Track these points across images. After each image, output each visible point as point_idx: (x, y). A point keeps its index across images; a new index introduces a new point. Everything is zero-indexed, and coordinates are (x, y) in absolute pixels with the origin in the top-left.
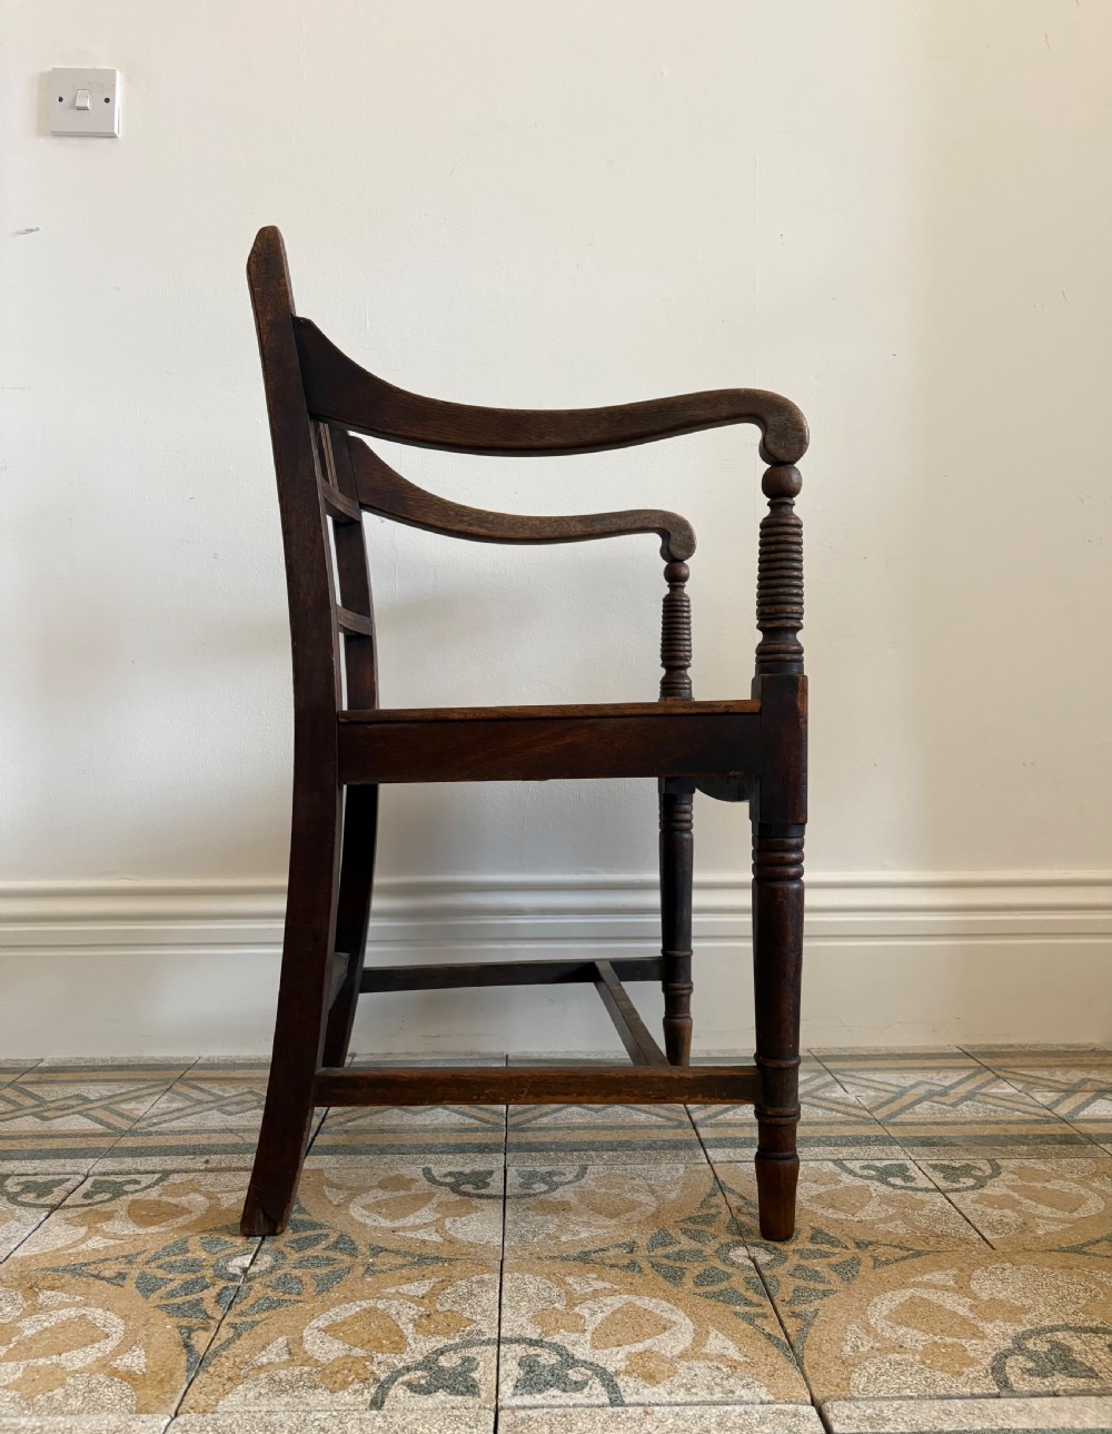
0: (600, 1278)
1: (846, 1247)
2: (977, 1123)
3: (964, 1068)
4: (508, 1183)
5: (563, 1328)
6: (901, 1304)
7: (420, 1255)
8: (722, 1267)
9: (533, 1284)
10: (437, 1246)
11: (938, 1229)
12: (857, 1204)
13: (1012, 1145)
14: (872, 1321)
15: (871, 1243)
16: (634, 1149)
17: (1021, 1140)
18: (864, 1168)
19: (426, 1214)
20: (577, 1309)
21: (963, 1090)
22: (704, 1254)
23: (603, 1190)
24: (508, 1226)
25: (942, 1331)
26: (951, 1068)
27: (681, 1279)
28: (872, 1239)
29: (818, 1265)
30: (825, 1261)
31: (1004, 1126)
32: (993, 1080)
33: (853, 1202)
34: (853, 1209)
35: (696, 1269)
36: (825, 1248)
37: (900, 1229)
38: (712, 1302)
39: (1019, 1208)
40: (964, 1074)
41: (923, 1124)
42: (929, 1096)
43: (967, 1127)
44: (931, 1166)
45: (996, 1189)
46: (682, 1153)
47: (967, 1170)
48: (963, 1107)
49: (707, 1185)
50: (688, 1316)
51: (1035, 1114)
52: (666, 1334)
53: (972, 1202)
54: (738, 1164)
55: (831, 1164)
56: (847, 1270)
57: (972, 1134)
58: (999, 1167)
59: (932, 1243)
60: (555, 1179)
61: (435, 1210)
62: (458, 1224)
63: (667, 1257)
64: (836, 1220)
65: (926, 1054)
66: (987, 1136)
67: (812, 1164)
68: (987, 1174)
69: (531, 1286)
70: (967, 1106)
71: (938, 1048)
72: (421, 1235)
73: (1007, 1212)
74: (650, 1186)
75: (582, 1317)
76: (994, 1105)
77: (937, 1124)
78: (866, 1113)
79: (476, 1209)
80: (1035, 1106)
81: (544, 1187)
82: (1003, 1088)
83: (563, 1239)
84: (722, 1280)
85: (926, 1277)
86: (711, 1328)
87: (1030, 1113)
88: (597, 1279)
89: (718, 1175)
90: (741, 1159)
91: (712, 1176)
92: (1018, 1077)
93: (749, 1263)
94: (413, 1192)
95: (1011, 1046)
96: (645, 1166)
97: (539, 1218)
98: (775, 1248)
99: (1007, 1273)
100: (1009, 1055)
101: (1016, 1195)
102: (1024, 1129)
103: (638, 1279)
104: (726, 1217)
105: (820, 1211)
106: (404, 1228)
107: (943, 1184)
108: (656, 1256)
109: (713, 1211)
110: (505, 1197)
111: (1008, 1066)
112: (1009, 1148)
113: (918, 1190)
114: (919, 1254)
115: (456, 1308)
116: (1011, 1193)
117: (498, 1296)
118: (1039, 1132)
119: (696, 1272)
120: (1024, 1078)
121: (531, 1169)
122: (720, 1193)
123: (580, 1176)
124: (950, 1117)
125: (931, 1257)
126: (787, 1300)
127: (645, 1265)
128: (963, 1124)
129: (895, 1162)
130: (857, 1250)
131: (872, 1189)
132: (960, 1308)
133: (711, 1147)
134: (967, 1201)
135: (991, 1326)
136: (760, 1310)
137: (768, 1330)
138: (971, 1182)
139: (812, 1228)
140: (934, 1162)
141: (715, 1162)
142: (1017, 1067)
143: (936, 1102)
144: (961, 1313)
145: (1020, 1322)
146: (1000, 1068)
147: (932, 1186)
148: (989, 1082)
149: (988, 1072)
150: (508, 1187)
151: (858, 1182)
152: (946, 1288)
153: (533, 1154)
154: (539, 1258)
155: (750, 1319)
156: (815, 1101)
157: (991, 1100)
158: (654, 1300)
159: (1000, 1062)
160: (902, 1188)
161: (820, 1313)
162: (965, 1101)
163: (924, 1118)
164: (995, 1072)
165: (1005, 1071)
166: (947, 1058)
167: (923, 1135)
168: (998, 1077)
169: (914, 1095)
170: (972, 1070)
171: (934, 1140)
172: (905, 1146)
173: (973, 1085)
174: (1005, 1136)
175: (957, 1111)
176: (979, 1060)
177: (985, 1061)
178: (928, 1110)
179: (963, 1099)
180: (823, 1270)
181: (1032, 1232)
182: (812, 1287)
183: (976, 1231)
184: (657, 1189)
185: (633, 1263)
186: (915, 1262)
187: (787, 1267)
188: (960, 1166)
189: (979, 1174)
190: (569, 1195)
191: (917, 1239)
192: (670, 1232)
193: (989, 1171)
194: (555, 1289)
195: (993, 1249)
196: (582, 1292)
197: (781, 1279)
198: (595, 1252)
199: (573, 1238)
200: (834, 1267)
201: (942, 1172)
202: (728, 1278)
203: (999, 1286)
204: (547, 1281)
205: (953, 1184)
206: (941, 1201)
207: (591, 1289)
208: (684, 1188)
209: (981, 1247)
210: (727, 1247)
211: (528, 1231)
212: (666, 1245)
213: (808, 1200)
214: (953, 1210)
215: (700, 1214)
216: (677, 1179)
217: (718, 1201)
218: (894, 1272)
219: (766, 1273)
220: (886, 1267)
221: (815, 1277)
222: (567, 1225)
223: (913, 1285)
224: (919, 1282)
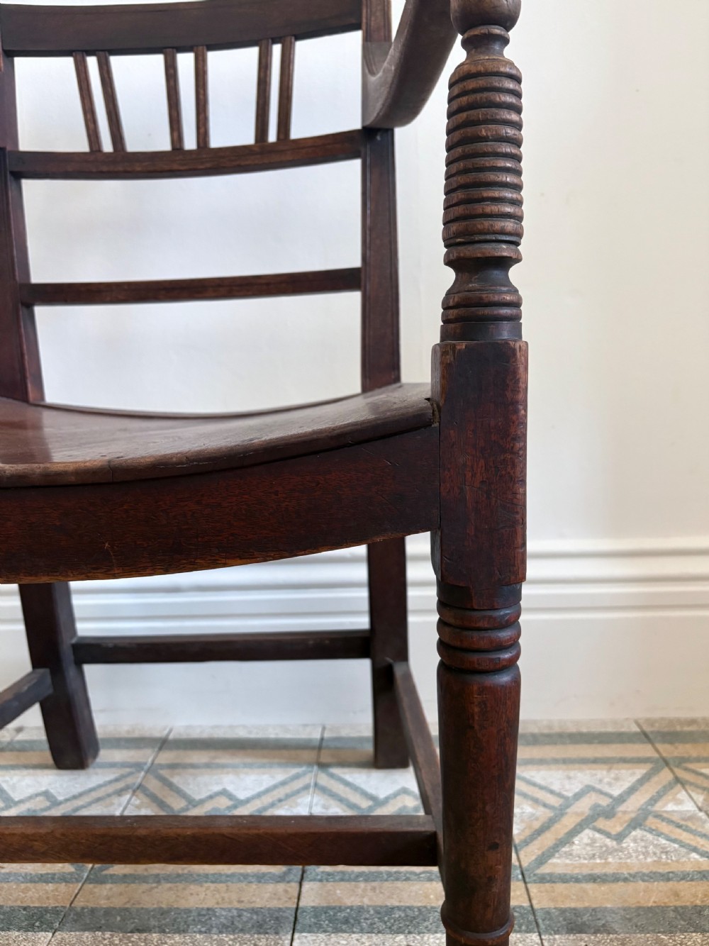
2: (643, 878)
3: (639, 763)
13: (683, 931)
21: (633, 804)
26: (625, 761)
31: (676, 885)
32: (671, 786)
40: (640, 772)
41: (577, 880)
42: (592, 818)
43: (630, 887)
48: (629, 842)
57: (632, 902)
65: (600, 733)
66: (650, 909)
70: (635, 841)
76: (667, 838)
77: (593, 879)
82: (680, 802)
92: (699, 779)
95: (693, 722)
100: (691, 737)
111: (688, 760)
112: (679, 938)
120: (704, 782)
124: (613, 864)
142: (698, 760)
143: (599, 831)
146: (682, 761)
148: (666, 790)
149: (666, 770)
157: (665, 828)
159: (680, 750)
162: (634, 828)
163: (582, 865)
164: (676, 770)
165: (686, 769)
166: (622, 742)
167: (573, 905)
168: (677, 780)
169: (577, 814)
170: (649, 766)
171: (585, 918)
172: (547, 932)
173: (647, 797)
174: (676, 909)
175: (622, 850)
176: (660, 747)
177: (666, 750)
178: (588, 848)
179: (636, 823)
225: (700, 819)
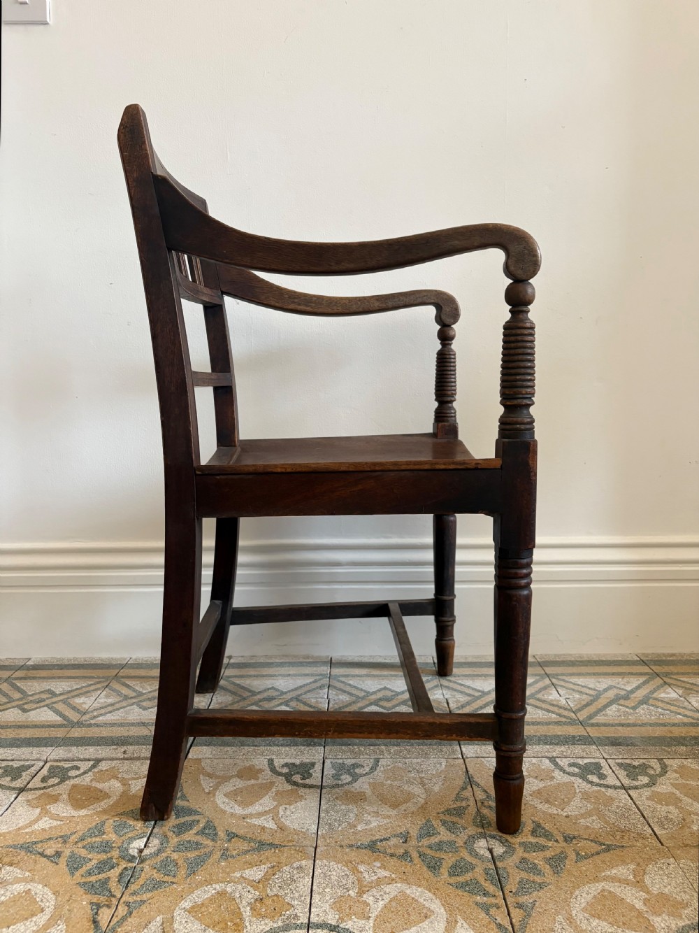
0: (383, 867)
1: (557, 841)
2: (651, 725)
3: (641, 674)
4: (324, 774)
5: (354, 914)
6: (595, 897)
7: (260, 842)
8: (469, 858)
9: (336, 870)
10: (273, 833)
11: (623, 824)
12: (566, 800)
13: (675, 746)
14: (574, 913)
15: (574, 838)
17: (680, 741)
18: (571, 765)
19: (267, 802)
20: (365, 896)
21: (640, 694)
22: (457, 845)
23: (389, 782)
24: (322, 815)
25: (624, 924)
26: (632, 674)
27: (439, 869)
28: (576, 834)
29: (537, 858)
30: (541, 854)
32: (662, 686)
33: (562, 797)
34: (564, 804)
35: (449, 860)
36: (542, 841)
37: (594, 823)
38: (460, 892)
39: (680, 805)
40: (642, 680)
41: (612, 725)
42: (616, 700)
43: (643, 729)
44: (618, 764)
45: (663, 787)
46: (446, 749)
47: (643, 769)
48: (640, 710)
49: (460, 780)
50: (443, 905)
51: (691, 717)
52: (427, 922)
53: (647, 799)
54: (483, 759)
55: (547, 761)
56: (557, 863)
57: (646, 735)
58: (666, 766)
59: (618, 837)
60: (357, 771)
61: (274, 799)
62: (288, 812)
63: (430, 847)
64: (550, 815)
65: (614, 661)
66: (656, 737)
67: (534, 761)
68: (658, 772)
69: (335, 874)
70: (643, 709)
71: (622, 656)
72: (262, 822)
73: (671, 808)
74: (421, 778)
75: (368, 905)
76: (662, 708)
77: (622, 725)
78: (573, 715)
79: (302, 797)
80: (691, 710)
81: (349, 779)
82: (669, 693)
83: (359, 828)
84: (467, 871)
85: (614, 871)
86: (459, 917)
87: (688, 716)
88: (380, 868)
89: (469, 769)
90: (485, 755)
91: (465, 770)
92: (679, 683)
93: (488, 854)
94: (259, 781)
95: (673, 655)
96: (419, 760)
97: (343, 807)
98: (507, 841)
99: (671, 868)
100: (672, 663)
101: (678, 792)
102: (684, 731)
103: (408, 869)
104: (472, 810)
105: (540, 806)
106: (251, 816)
107: (627, 782)
108: (422, 846)
109: (464, 804)
110: (322, 787)
111: (672, 674)
112: (674, 748)
113: (608, 787)
114: (609, 848)
115: (281, 893)
116: (674, 791)
117: (310, 882)
118: (694, 734)
119: (450, 863)
120: (683, 685)
121: (341, 761)
122: (469, 787)
123: (373, 769)
124: (632, 719)
125: (617, 852)
126: (514, 891)
127: (415, 855)
128: (640, 725)
129: (593, 760)
130: (565, 844)
131: (576, 785)
132: (637, 901)
133: (465, 743)
134: (642, 796)
135: (659, 919)
136: (493, 900)
137: (499, 920)
138: (645, 780)
139: (534, 822)
140: (620, 761)
141: (467, 758)
142: (678, 674)
143: (622, 705)
144: (637, 906)
145: (680, 917)
146: (667, 674)
147: (618, 784)
148: (659, 688)
149: (658, 678)
150: (324, 778)
151: (567, 778)
152: (627, 882)
153: (344, 747)
154: (342, 846)
155: (486, 908)
156: (538, 704)
157: (660, 704)
158: (420, 889)
159: (666, 669)
160: (598, 785)
161: (537, 904)
162: (642, 704)
163: (614, 720)
164: (664, 678)
165: (671, 678)
166: (629, 665)
167: (612, 735)
168: (665, 683)
169: (607, 698)
170: (648, 677)
171: (620, 741)
172: (600, 745)
173: (648, 691)
174: (671, 737)
175: (637, 713)
176: (653, 667)
177: (657, 669)
178: (617, 712)
179: (642, 702)
180: (541, 863)
181: (689, 828)
182: (532, 879)
183: (650, 826)
184: (427, 781)
185: (406, 852)
186: (607, 856)
187: (514, 859)
188: (639, 765)
189: (653, 772)
190: (366, 786)
191: (608, 833)
192: (434, 823)
193: (660, 770)
194: (351, 877)
195: (662, 845)
196: (370, 880)
197: (511, 871)
198: (381, 841)
199: (366, 827)
200: (548, 860)
201: (625, 770)
202: (473, 869)
203: (666, 881)
204: (346, 869)
205: (634, 782)
206: (625, 798)
207: (376, 877)
208: (445, 780)
209: (653, 841)
210: (472, 839)
211: (335, 820)
212: (430, 836)
213: (531, 795)
214: (634, 806)
215: (455, 806)
216: (440, 773)
217: (468, 794)
218: (591, 866)
219: (499, 864)
220: (586, 862)
221: (534, 869)
222: (363, 815)
223: (604, 879)
224: (609, 876)
225: (681, 701)
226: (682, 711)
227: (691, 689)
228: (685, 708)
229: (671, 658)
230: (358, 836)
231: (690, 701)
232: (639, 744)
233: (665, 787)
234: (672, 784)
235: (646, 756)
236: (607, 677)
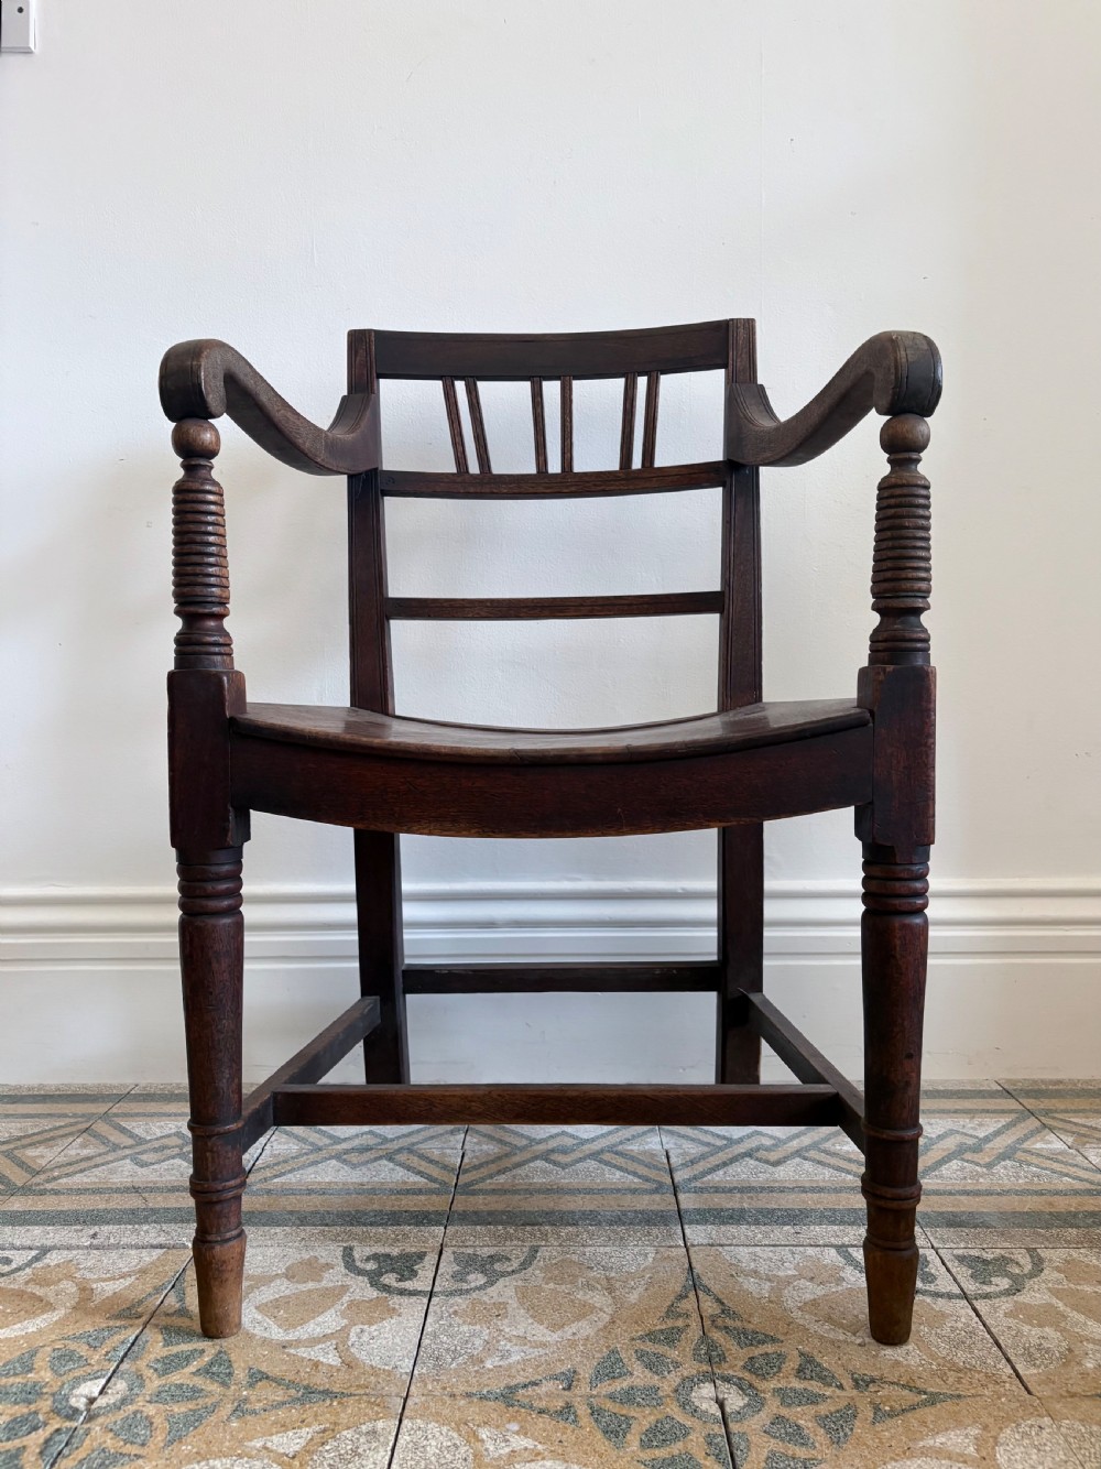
0: (523, 1432)
1: (841, 1387)
2: (1017, 1193)
3: (1003, 1112)
4: (439, 1272)
7: (306, 1388)
8: (680, 1417)
9: (438, 1437)
10: (332, 1372)
11: (961, 1357)
12: (861, 1316)
13: (1059, 1227)
15: (873, 1381)
16: (599, 1224)
17: (1067, 1219)
19: (330, 1321)
21: (1001, 1143)
22: (661, 1393)
23: (550, 1286)
24: (426, 1342)
26: (988, 1111)
27: (625, 1435)
28: (875, 1374)
29: (803, 1416)
30: (811, 1410)
31: (1051, 1199)
32: (1038, 1131)
33: (855, 1312)
35: (644, 1419)
36: (815, 1386)
39: (1063, 1325)
40: (1004, 1121)
41: (950, 1194)
42: (959, 1152)
43: (1004, 1199)
44: (958, 1257)
45: (1036, 1295)
46: (655, 1231)
47: (1001, 1265)
48: (999, 1169)
49: (678, 1281)
51: (1086, 1180)
53: (1006, 1315)
54: (720, 1249)
55: (833, 1251)
56: (838, 1424)
57: (1008, 1209)
58: (1041, 1260)
59: (950, 1381)
60: (497, 1266)
61: (343, 1314)
62: (365, 1338)
63: (612, 1397)
64: (832, 1342)
66: (1026, 1213)
67: (810, 1251)
68: (1026, 1271)
69: (434, 1443)
70: (1005, 1168)
71: (974, 1082)
72: (315, 1353)
73: (1048, 1331)
74: (608, 1279)
76: (1037, 1166)
77: (967, 1193)
79: (393, 1312)
80: (1086, 1169)
81: (481, 1279)
82: (1050, 1142)
83: (489, 1365)
84: (677, 1439)
85: (940, 1439)
87: (1081, 1180)
88: (517, 1433)
89: (694, 1265)
90: (725, 1241)
91: (687, 1266)
92: (1068, 1127)
93: (715, 1410)
94: (324, 1283)
95: (1060, 1082)
96: (608, 1249)
97: (465, 1328)
98: (751, 1386)
99: (1044, 1434)
100: (1058, 1094)
101: (1060, 1304)
102: (1072, 1204)
103: (569, 1436)
104: (694, 1333)
105: (815, 1328)
106: (298, 1343)
107: (971, 1287)
108: (598, 1396)
109: (680, 1323)
110: (431, 1294)
111: (1056, 1111)
112: (1057, 1231)
113: (937, 1295)
114: (933, 1400)
116: (1054, 1301)
117: (387, 1458)
118: (1092, 1208)
119: (646, 1425)
120: (1075, 1129)
121: (470, 1251)
122: (692, 1295)
123: (527, 1263)
124: (984, 1183)
125: (949, 1405)
127: (582, 1410)
128: (998, 1194)
130: (855, 1392)
133: (691, 1223)
134: (998, 1313)
138: (1004, 1283)
139: (801, 1354)
140: (960, 1252)
141: (693, 1246)
142: (1066, 1111)
143: (967, 1161)
146: (1047, 1112)
147: (956, 1290)
148: (1032, 1134)
149: (1032, 1119)
150: (438, 1278)
152: (963, 1459)
153: (478, 1227)
154: (453, 1396)
156: (822, 1157)
157: (1035, 1160)
159: (1045, 1104)
162: (1004, 1160)
163: (953, 1185)
164: (1042, 1118)
165: (1054, 1118)
166: (984, 1097)
167: (950, 1210)
168: (1045, 1126)
169: (943, 1150)
170: (1014, 1116)
171: (963, 1218)
172: (927, 1226)
173: (1014, 1138)
174: (1051, 1213)
175: (992, 1174)
176: (1025, 1101)
177: (1030, 1103)
178: (958, 1173)
179: (1003, 1157)
180: (810, 1425)
181: (1079, 1364)
182: (790, 1453)
183: (1008, 1360)
184: (618, 1285)
185: (568, 1406)
186: (929, 1413)
187: (763, 1418)
188: (994, 1259)
189: (1017, 1271)
190: (510, 1292)
191: (933, 1374)
192: (623, 1355)
193: (1030, 1267)
194: (463, 1450)
195: (1029, 1393)
196: (496, 1455)
197: (753, 1439)
198: (525, 1386)
199: (501, 1363)
200: (822, 1420)
201: (970, 1267)
202: (686, 1434)
203: (1034, 1457)
204: (455, 1435)
205: (985, 1287)
206: (967, 1314)
207: (507, 1450)
208: (650, 1284)
209: (1014, 1388)
210: (690, 1383)
211: (448, 1350)
212: (614, 1377)
213: (799, 1308)
214: (982, 1327)
215: (664, 1327)
216: (644, 1270)
217: (689, 1307)
218: (900, 1429)
219: (734, 1427)
220: (890, 1422)
221: (797, 1435)
222: (498, 1341)
223: (922, 1453)
224: (931, 1448)
225: (1071, 1154)
226: (1072, 1170)
227: (1088, 1136)
228: (1076, 1165)
229: (1056, 1087)
230: (484, 1380)
231: (1086, 1154)
232: (994, 1224)
233: (1037, 1295)
234: (1049, 1289)
235: (1007, 1245)
236: (945, 1116)
